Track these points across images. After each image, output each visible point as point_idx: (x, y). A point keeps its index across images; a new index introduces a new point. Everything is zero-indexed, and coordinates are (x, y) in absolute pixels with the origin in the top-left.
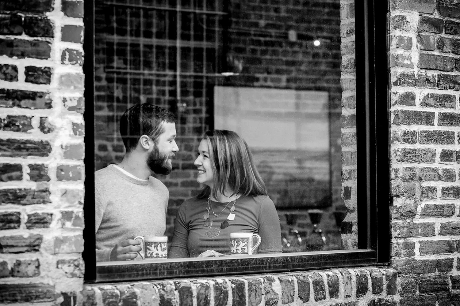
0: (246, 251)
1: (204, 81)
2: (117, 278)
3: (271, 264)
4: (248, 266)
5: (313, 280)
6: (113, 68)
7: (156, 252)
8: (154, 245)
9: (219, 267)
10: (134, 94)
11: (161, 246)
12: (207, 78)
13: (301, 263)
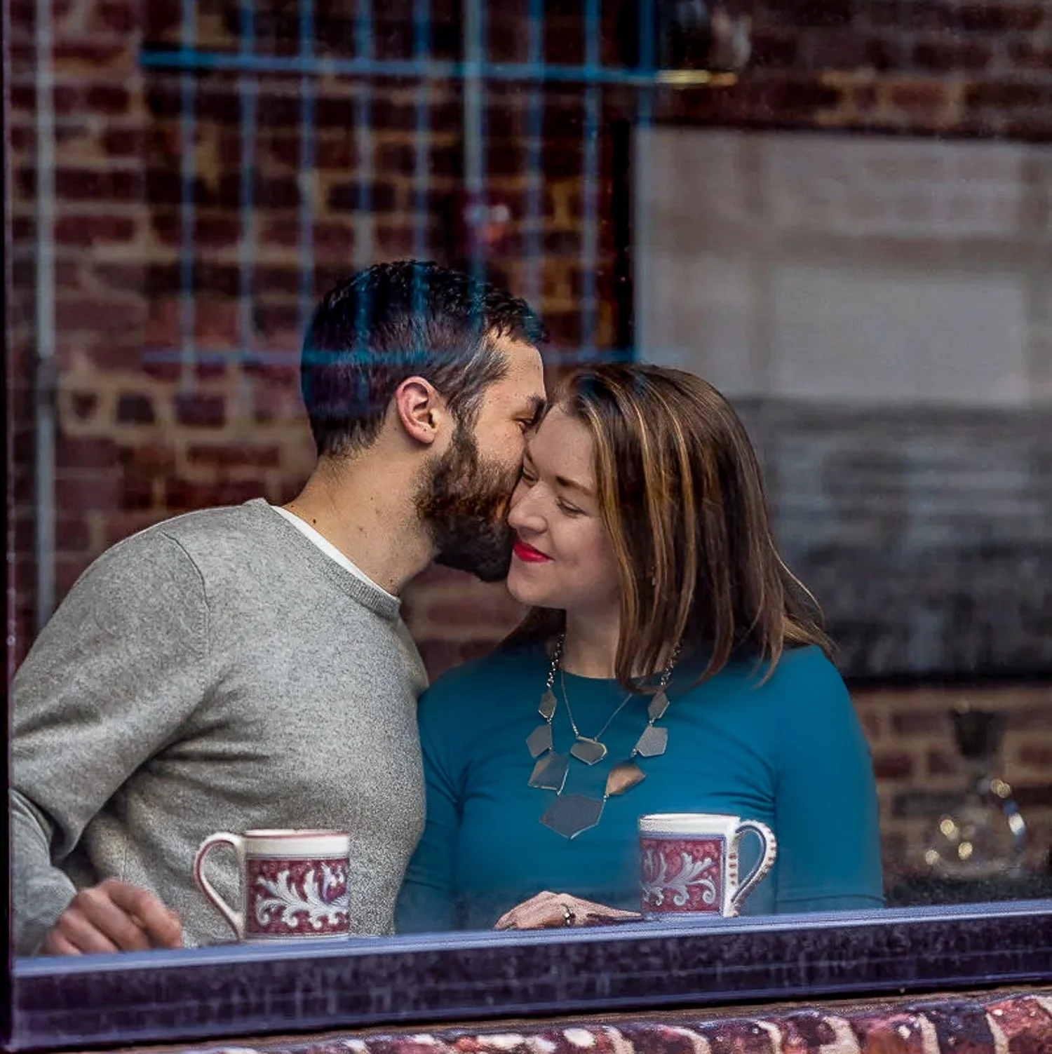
0: (707, 898)
1: (592, 105)
2: (106, 1028)
3: (818, 958)
4: (710, 970)
5: (1010, 1032)
6: (174, 47)
7: (295, 903)
8: (286, 873)
9: (577, 973)
10: (273, 169)
11: (319, 879)
12: (607, 88)
13: (955, 957)
